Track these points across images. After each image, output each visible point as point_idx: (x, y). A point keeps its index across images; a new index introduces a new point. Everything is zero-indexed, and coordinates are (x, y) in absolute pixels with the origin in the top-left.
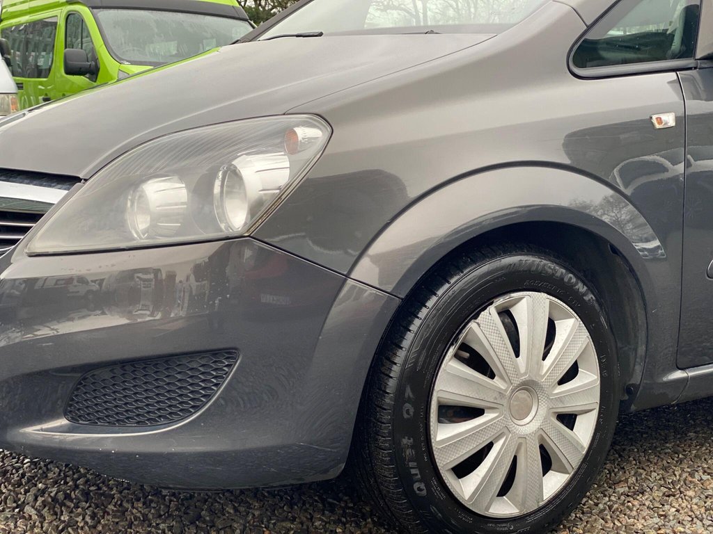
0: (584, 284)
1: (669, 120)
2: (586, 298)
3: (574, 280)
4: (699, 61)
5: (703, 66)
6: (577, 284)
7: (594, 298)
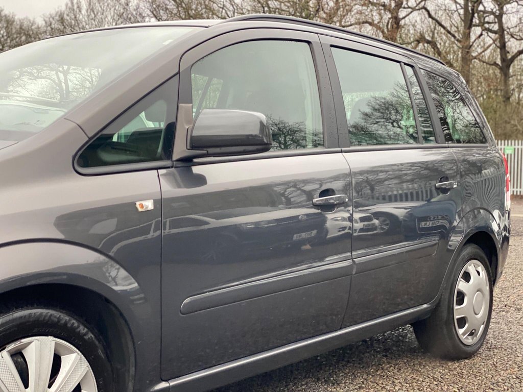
0: (85, 326)
1: (149, 205)
2: (86, 337)
3: (76, 324)
4: (174, 162)
5: (178, 165)
6: (78, 327)
7: (93, 336)
